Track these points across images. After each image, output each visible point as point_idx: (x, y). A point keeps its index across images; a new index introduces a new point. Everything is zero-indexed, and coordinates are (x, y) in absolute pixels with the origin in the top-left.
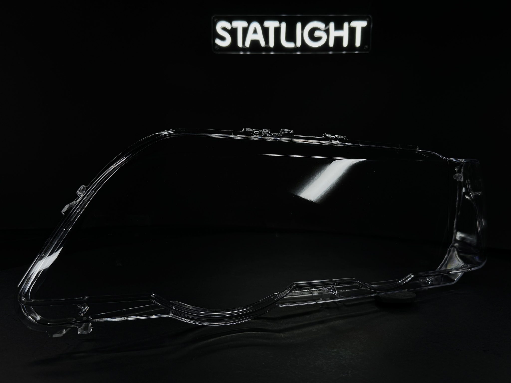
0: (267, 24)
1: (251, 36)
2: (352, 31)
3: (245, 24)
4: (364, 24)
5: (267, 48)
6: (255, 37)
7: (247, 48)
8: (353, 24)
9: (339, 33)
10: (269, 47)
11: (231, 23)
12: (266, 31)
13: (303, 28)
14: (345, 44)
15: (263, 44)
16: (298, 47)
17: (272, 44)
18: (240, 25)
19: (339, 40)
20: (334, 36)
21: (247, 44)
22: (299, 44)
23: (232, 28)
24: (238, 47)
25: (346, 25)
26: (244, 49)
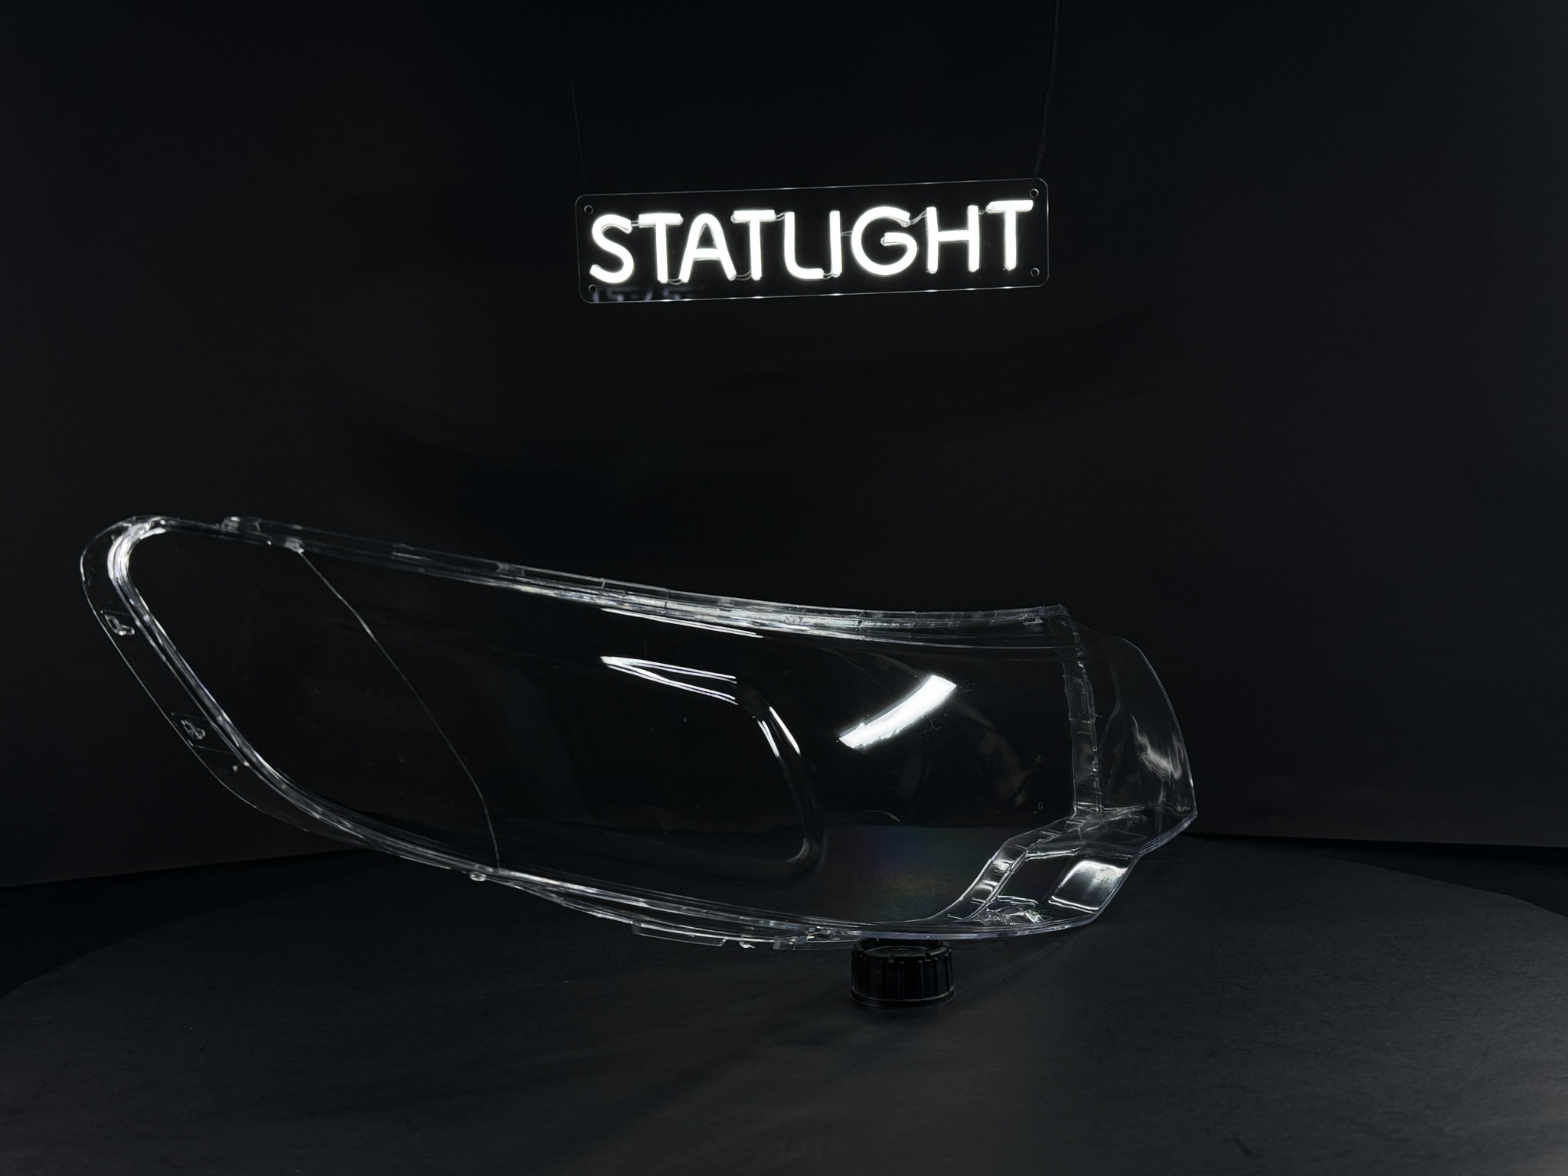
0: (739, 216)
1: (693, 253)
2: (992, 227)
3: (676, 219)
4: (1027, 205)
5: (743, 284)
6: (707, 254)
7: (683, 284)
8: (994, 207)
9: (953, 236)
10: (748, 278)
11: (633, 217)
12: (737, 238)
13: (847, 225)
14: (974, 264)
15: (730, 272)
16: (836, 276)
17: (756, 272)
18: (660, 222)
19: (954, 254)
20: (939, 242)
21: (685, 275)
22: (837, 269)
23: (636, 229)
24: (659, 282)
25: (973, 212)
26: (674, 286)
